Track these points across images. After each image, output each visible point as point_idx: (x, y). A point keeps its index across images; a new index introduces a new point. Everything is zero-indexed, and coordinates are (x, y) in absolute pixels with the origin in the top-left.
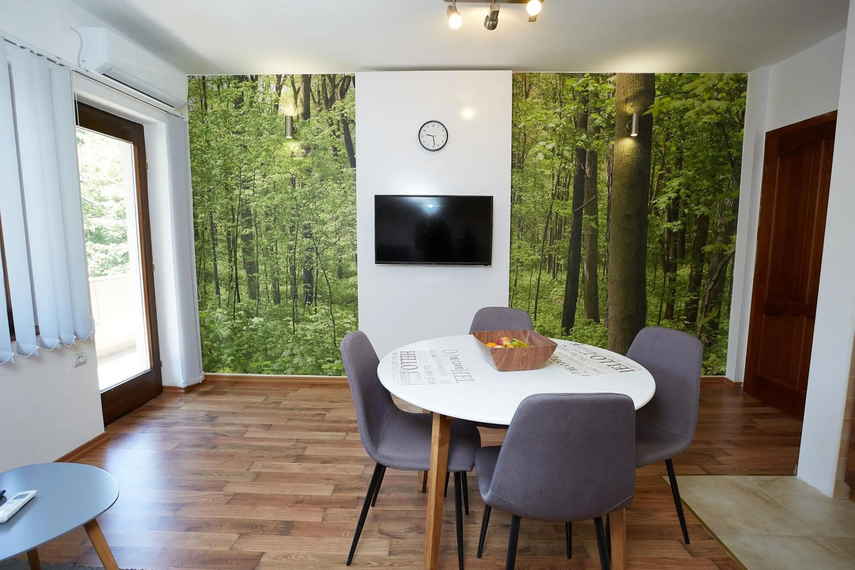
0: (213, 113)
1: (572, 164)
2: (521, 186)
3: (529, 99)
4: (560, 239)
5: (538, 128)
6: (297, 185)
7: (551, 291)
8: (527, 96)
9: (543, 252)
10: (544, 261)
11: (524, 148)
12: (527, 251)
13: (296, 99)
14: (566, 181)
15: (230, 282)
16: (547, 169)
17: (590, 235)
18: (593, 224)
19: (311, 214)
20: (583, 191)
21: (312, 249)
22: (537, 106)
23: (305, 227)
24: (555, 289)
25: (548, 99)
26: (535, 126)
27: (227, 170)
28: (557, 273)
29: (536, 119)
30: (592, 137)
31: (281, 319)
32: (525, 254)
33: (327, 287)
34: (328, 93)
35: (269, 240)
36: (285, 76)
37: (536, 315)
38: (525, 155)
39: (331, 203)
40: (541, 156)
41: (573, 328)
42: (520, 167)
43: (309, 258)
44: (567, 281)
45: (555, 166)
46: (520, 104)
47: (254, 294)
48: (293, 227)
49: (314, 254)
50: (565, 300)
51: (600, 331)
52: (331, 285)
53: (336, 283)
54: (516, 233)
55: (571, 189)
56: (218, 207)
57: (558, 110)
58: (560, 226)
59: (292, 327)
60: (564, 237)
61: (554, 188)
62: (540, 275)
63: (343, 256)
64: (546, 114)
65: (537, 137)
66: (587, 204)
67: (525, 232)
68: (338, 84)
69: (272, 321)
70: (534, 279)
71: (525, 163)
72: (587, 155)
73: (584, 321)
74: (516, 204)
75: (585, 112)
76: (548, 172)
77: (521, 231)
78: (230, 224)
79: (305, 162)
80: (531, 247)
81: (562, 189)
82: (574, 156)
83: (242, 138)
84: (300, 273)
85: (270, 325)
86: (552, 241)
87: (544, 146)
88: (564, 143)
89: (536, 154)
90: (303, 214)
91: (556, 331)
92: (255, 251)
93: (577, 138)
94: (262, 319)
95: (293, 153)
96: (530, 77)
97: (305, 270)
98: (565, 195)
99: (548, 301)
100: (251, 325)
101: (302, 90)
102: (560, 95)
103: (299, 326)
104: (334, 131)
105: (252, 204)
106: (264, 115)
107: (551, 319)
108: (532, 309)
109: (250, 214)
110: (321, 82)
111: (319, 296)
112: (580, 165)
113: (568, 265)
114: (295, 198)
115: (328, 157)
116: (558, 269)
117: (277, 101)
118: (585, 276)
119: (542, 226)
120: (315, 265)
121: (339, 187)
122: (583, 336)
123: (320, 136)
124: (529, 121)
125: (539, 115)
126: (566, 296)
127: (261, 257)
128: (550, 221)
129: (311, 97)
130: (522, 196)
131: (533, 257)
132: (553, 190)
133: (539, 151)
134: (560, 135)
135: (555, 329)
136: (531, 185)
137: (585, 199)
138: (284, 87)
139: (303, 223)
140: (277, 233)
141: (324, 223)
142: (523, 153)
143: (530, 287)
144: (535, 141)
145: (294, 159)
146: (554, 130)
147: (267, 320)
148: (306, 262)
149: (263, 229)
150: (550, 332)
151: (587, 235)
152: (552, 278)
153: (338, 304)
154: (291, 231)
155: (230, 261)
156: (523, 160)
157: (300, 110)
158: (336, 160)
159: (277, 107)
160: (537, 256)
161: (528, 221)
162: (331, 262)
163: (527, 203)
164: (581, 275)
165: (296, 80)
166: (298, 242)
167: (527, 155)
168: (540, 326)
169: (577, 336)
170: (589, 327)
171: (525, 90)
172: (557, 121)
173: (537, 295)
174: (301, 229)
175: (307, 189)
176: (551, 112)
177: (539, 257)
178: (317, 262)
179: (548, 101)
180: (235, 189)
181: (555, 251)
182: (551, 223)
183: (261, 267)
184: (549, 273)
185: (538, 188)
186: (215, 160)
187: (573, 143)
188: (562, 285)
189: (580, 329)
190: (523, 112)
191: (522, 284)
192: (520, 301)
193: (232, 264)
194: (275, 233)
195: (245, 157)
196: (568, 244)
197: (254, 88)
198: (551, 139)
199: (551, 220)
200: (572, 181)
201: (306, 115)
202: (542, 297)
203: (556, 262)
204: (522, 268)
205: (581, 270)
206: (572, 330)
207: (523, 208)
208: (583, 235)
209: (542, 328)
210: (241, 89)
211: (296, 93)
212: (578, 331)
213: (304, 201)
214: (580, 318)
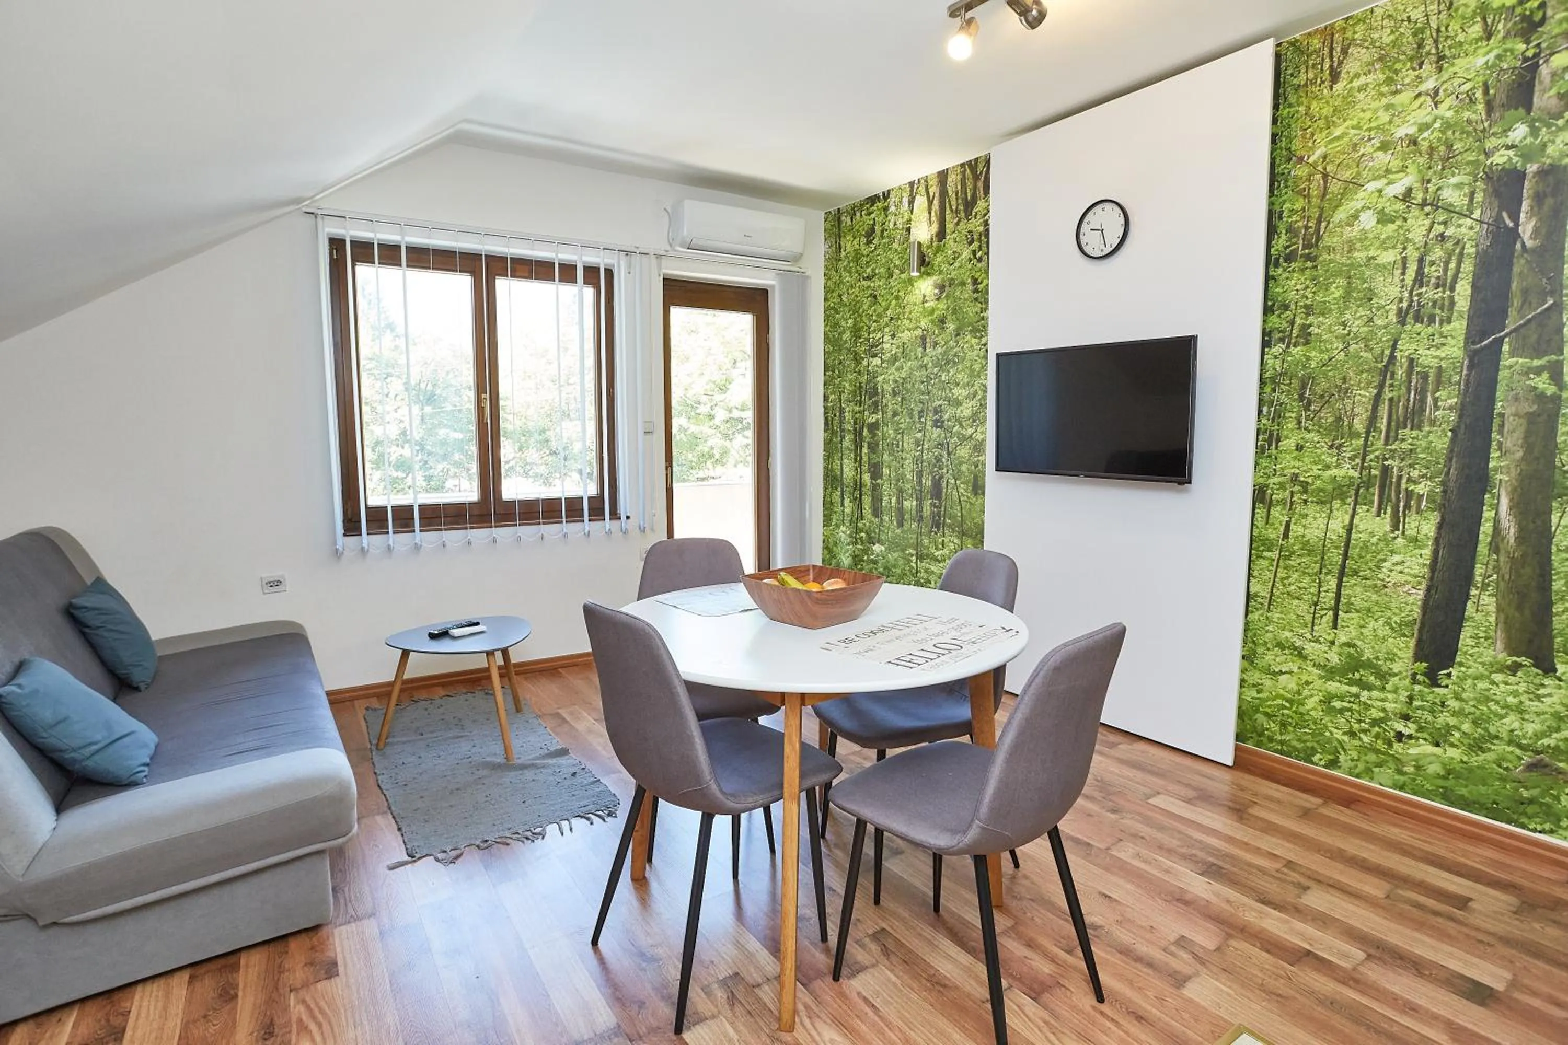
0: (846, 257)
1: (1468, 222)
2: (1309, 302)
3: (1338, 87)
4: (1420, 428)
5: (1362, 151)
6: (928, 345)
7: (1385, 560)
8: (1335, 76)
9: (1363, 460)
10: (1368, 484)
11: (1322, 209)
12: (1319, 456)
13: (930, 213)
14: (1446, 270)
15: (855, 489)
16: (1386, 249)
17: (1529, 414)
18: (1543, 383)
19: (944, 389)
20: (1509, 286)
21: (942, 445)
22: (1361, 96)
23: (936, 412)
24: (1396, 558)
25: (1398, 66)
26: (1355, 145)
27: (856, 332)
28: (1405, 516)
29: (1360, 128)
30: (1549, 126)
31: (903, 551)
32: (1315, 463)
33: (959, 508)
34: (968, 191)
35: (895, 430)
36: (919, 181)
37: (1336, 616)
38: (1323, 225)
39: (968, 371)
40: (1368, 220)
41: (1454, 671)
42: (1308, 258)
43: (938, 460)
44: (1437, 540)
45: (1410, 236)
46: (1314, 105)
47: (877, 512)
48: (922, 411)
49: (945, 454)
50: (1428, 590)
51: (1555, 699)
52: (963, 504)
53: (971, 503)
54: (1293, 415)
55: (1464, 289)
56: (847, 385)
57: (1430, 84)
58: (1422, 393)
59: (914, 565)
60: (1433, 423)
61: (1406, 294)
62: (1353, 517)
63: (980, 458)
64: (1388, 107)
65: (1359, 174)
66: (1521, 326)
67: (1316, 412)
68: (981, 172)
69: (894, 552)
70: (1338, 525)
71: (1321, 245)
72: (1526, 183)
73: (1495, 657)
74: (1295, 346)
75: (1526, 59)
76: (1388, 256)
77: (1307, 408)
78: (857, 408)
79: (938, 309)
80: (1331, 447)
81: (1430, 293)
82: (1479, 197)
83: (872, 285)
84: (927, 482)
85: (892, 557)
86: (1392, 434)
87: (1380, 191)
88: (1443, 169)
89: (1355, 216)
90: (935, 391)
91: (1396, 667)
92: (881, 447)
93: (1490, 144)
94: (883, 548)
95: (925, 296)
96: (1344, 30)
97: (934, 477)
98: (1442, 309)
99: (1376, 586)
100: (873, 554)
101: (937, 195)
102: (1436, 42)
103: (923, 565)
104: (974, 253)
105: (880, 379)
106: (895, 246)
107: (1380, 633)
108: (1328, 598)
109: (877, 394)
110: (959, 177)
111: (948, 521)
112: (1499, 218)
113: (1443, 497)
114: (925, 366)
115: (966, 296)
116: (1407, 506)
117: (909, 221)
118: (1503, 533)
119: (1364, 395)
120: (945, 471)
121: (978, 344)
122: (1488, 699)
123: (957, 265)
124: (1338, 138)
125: (1368, 115)
126: (1432, 579)
127: (886, 456)
128: (1388, 382)
129: (947, 205)
130: (1310, 326)
131: (1334, 472)
132: (1401, 300)
133: (1364, 208)
134: (1432, 150)
135: (1392, 660)
136: (1337, 295)
137: (1512, 313)
138: (918, 197)
139: (934, 405)
140: (904, 421)
141: (958, 403)
142: (1319, 222)
143: (1324, 546)
144: (1355, 184)
145: (926, 305)
146: (1414, 142)
147: (888, 550)
148: (935, 466)
149: (890, 414)
150: (1374, 667)
151: (1516, 415)
152: (1388, 528)
153: (970, 536)
154: (920, 417)
155: (856, 459)
156: (1319, 238)
157: (935, 228)
158: (976, 299)
159: (909, 230)
160: (1347, 471)
161: (1324, 385)
162: (964, 468)
163: (1325, 341)
164: (1486, 528)
165: (931, 183)
166: (927, 434)
167: (1329, 223)
168: (1349, 645)
169: (1464, 696)
170: (1512, 679)
171: (1331, 66)
172: (1423, 114)
173: (1343, 566)
174: (931, 415)
175: (939, 350)
176: (1405, 97)
177: (1355, 474)
178: (947, 466)
179: (1396, 72)
180: (863, 359)
181: (1402, 460)
182: (1391, 385)
183: (886, 471)
184: (1379, 515)
185: (1356, 300)
186: (846, 320)
187: (1476, 163)
188: (1420, 548)
189: (1476, 678)
190: (1323, 121)
191: (1303, 536)
192: (1295, 576)
193: (857, 464)
194: (902, 420)
195: (875, 311)
196: (1447, 440)
197: (886, 209)
198: (1403, 169)
199: (1392, 378)
200: (1468, 267)
201: (941, 234)
202: (1356, 573)
203: (1403, 486)
204: (1304, 497)
205: (1488, 514)
206: (1449, 675)
207: (1313, 354)
208: (1502, 415)
209: (1352, 650)
210: (873, 216)
211: (930, 202)
212: (1469, 681)
213: (936, 370)
214: (1477, 645)
